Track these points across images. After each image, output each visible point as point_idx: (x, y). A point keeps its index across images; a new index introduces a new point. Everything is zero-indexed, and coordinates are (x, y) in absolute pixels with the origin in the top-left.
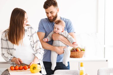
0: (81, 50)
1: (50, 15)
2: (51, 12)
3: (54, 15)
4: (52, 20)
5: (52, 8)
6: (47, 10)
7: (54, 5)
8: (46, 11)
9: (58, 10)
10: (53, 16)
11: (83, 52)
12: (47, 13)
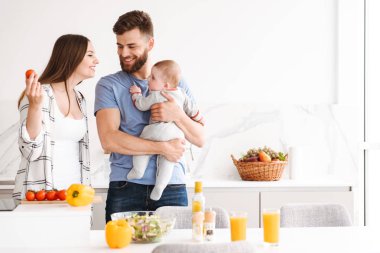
0: (273, 159)
1: (126, 52)
2: (131, 46)
3: (139, 53)
4: (130, 68)
5: (134, 35)
6: (121, 37)
7: (140, 29)
8: (118, 39)
9: (152, 44)
10: (135, 57)
11: (278, 161)
12: (121, 47)
